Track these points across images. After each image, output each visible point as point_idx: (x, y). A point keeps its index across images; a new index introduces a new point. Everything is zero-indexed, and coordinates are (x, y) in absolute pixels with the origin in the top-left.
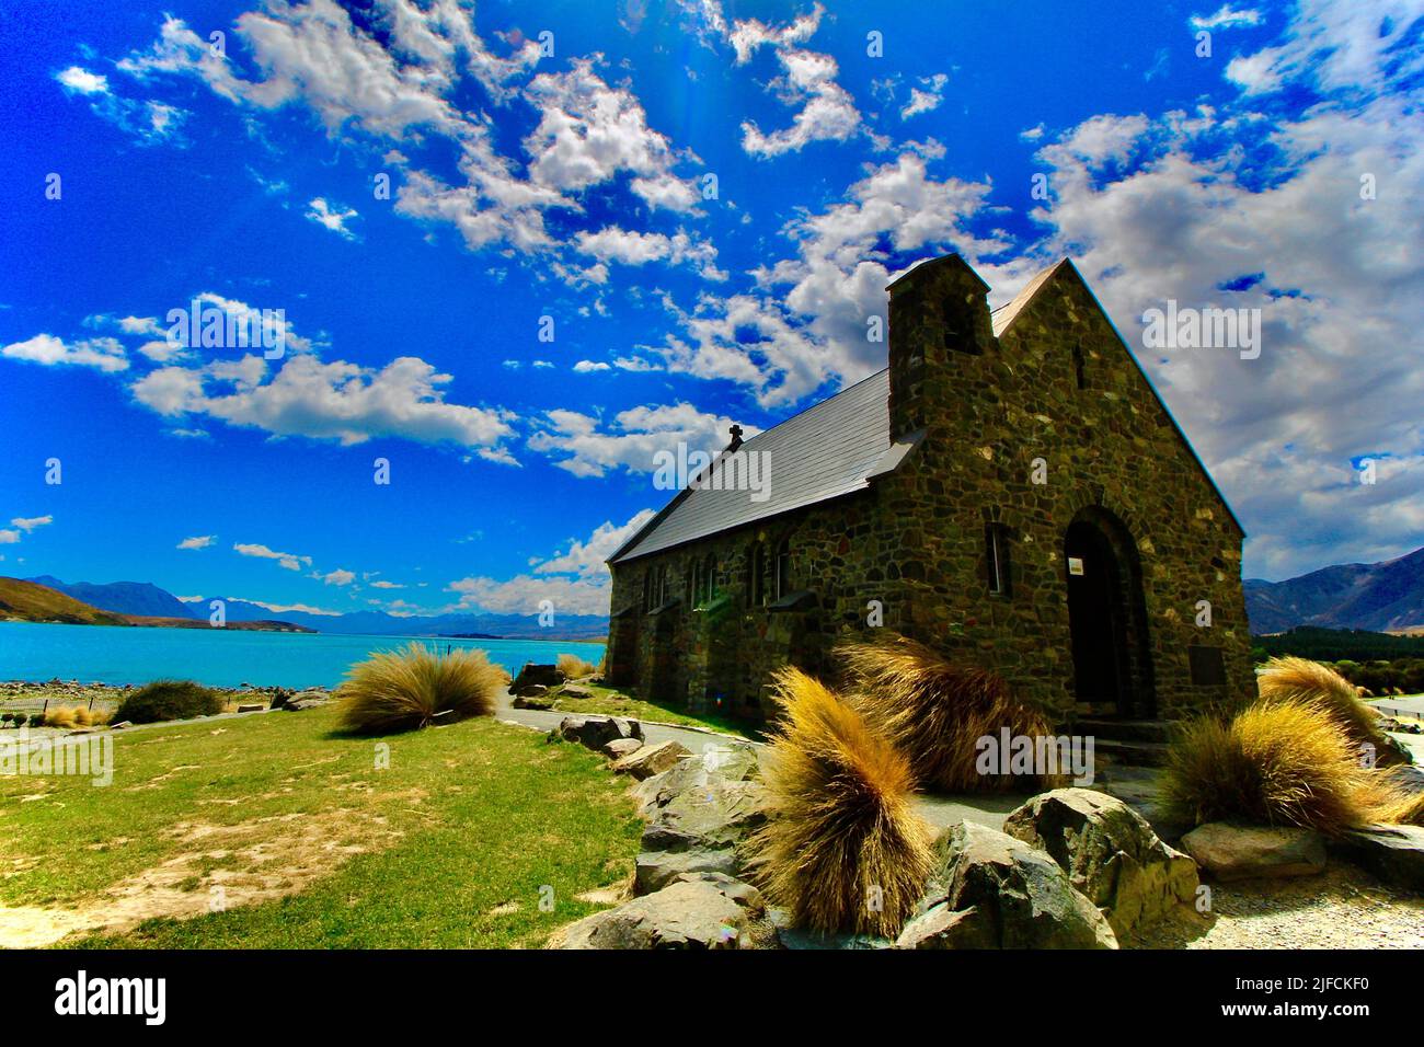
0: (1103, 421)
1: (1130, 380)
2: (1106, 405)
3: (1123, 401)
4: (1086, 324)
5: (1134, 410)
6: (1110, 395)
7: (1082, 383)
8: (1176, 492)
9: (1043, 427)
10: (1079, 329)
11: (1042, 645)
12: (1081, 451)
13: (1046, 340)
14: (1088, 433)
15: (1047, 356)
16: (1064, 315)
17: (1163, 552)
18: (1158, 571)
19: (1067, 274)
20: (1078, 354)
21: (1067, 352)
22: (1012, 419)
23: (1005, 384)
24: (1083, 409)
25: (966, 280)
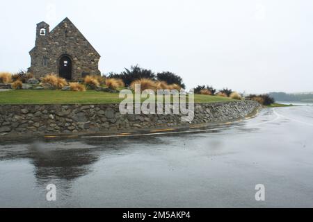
0: (70, 42)
2: (71, 39)
3: (75, 38)
4: (69, 27)
5: (78, 39)
6: (73, 38)
8: (85, 50)
9: (56, 44)
12: (64, 47)
13: (60, 31)
14: (66, 44)
15: (59, 33)
16: (64, 26)
17: (79, 60)
18: (78, 62)
19: (67, 20)
20: (66, 32)
21: (64, 32)
22: (50, 43)
23: (50, 39)
24: (66, 40)
25: (45, 25)
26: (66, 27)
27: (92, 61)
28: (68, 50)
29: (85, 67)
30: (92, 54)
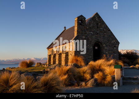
0: (100, 32)
1: (105, 26)
2: (101, 30)
3: (103, 29)
4: (99, 20)
5: (105, 30)
6: (102, 29)
7: (97, 27)
8: (110, 39)
9: (91, 33)
10: (98, 21)
11: (89, 56)
12: (96, 36)
13: (93, 23)
14: (98, 34)
15: (93, 25)
16: (96, 20)
17: (107, 46)
18: (106, 48)
19: (97, 14)
20: (97, 24)
21: (96, 24)
22: (87, 33)
23: (87, 29)
24: (97, 31)
25: (83, 18)
26: (97, 20)
27: (115, 47)
28: (99, 38)
29: (111, 52)
30: (115, 41)
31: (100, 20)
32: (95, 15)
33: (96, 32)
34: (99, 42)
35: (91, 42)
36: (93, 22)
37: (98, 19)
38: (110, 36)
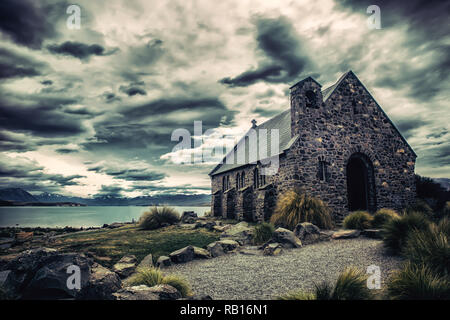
1: (374, 109)
3: (371, 117)
4: (357, 92)
8: (390, 144)
9: (340, 129)
10: (355, 94)
11: (337, 196)
13: (342, 100)
15: (342, 105)
16: (349, 90)
17: (383, 165)
18: (381, 170)
20: (354, 104)
21: (350, 103)
22: (329, 128)
23: (327, 117)
24: (355, 121)
25: (313, 85)
26: (352, 91)
27: (405, 167)
28: (361, 143)
29: (394, 181)
30: (403, 151)
31: (361, 92)
32: (347, 77)
33: (353, 126)
34: (363, 154)
35: (341, 154)
36: (341, 97)
37: (355, 89)
38: (390, 136)
